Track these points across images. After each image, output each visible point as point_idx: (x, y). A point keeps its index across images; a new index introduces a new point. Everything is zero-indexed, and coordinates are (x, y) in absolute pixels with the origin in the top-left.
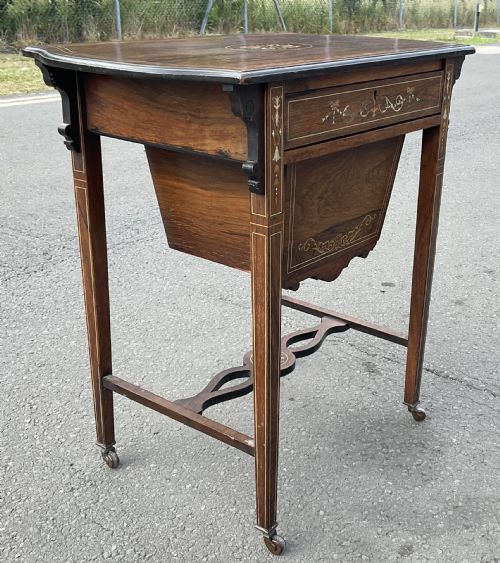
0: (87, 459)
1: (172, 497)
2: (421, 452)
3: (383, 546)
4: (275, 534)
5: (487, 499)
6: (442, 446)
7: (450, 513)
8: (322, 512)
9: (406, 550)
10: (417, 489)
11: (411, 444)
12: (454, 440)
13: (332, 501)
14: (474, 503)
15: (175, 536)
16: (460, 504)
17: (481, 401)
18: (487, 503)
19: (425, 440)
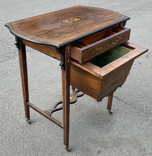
0: (22, 120)
1: (42, 132)
2: (108, 123)
3: (94, 150)
4: (68, 147)
5: (123, 138)
6: (114, 121)
7: (113, 142)
8: (79, 140)
9: (99, 152)
10: (105, 134)
11: (106, 120)
12: (118, 120)
13: (82, 136)
14: (119, 140)
15: (42, 144)
16: (116, 140)
17: (128, 108)
18: (123, 140)
19: (110, 120)
